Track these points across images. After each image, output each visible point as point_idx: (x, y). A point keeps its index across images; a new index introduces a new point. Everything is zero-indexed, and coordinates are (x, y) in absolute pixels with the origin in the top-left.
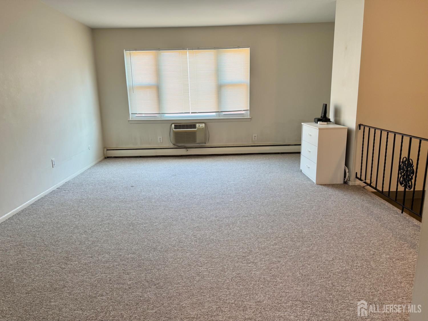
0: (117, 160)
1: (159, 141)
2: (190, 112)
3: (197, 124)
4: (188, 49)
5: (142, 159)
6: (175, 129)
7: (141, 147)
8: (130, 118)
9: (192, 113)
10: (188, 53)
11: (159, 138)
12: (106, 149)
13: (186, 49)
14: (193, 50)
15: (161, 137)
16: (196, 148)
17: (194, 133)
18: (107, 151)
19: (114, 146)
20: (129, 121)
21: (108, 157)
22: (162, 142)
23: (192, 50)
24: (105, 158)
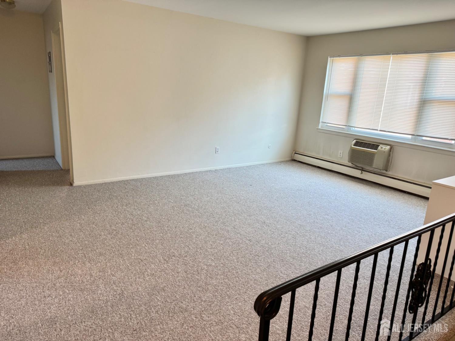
0: (302, 165)
1: (339, 155)
2: (379, 129)
3: (381, 145)
4: (392, 54)
5: (321, 170)
6: (354, 145)
7: (322, 158)
8: (319, 126)
9: (380, 131)
10: (391, 59)
11: (339, 152)
12: (294, 152)
13: (390, 54)
14: (398, 55)
15: (342, 152)
16: (374, 173)
17: (373, 154)
18: (295, 154)
19: (301, 151)
20: (317, 129)
21: (295, 160)
22: (341, 157)
23: (396, 55)
24: (292, 160)
